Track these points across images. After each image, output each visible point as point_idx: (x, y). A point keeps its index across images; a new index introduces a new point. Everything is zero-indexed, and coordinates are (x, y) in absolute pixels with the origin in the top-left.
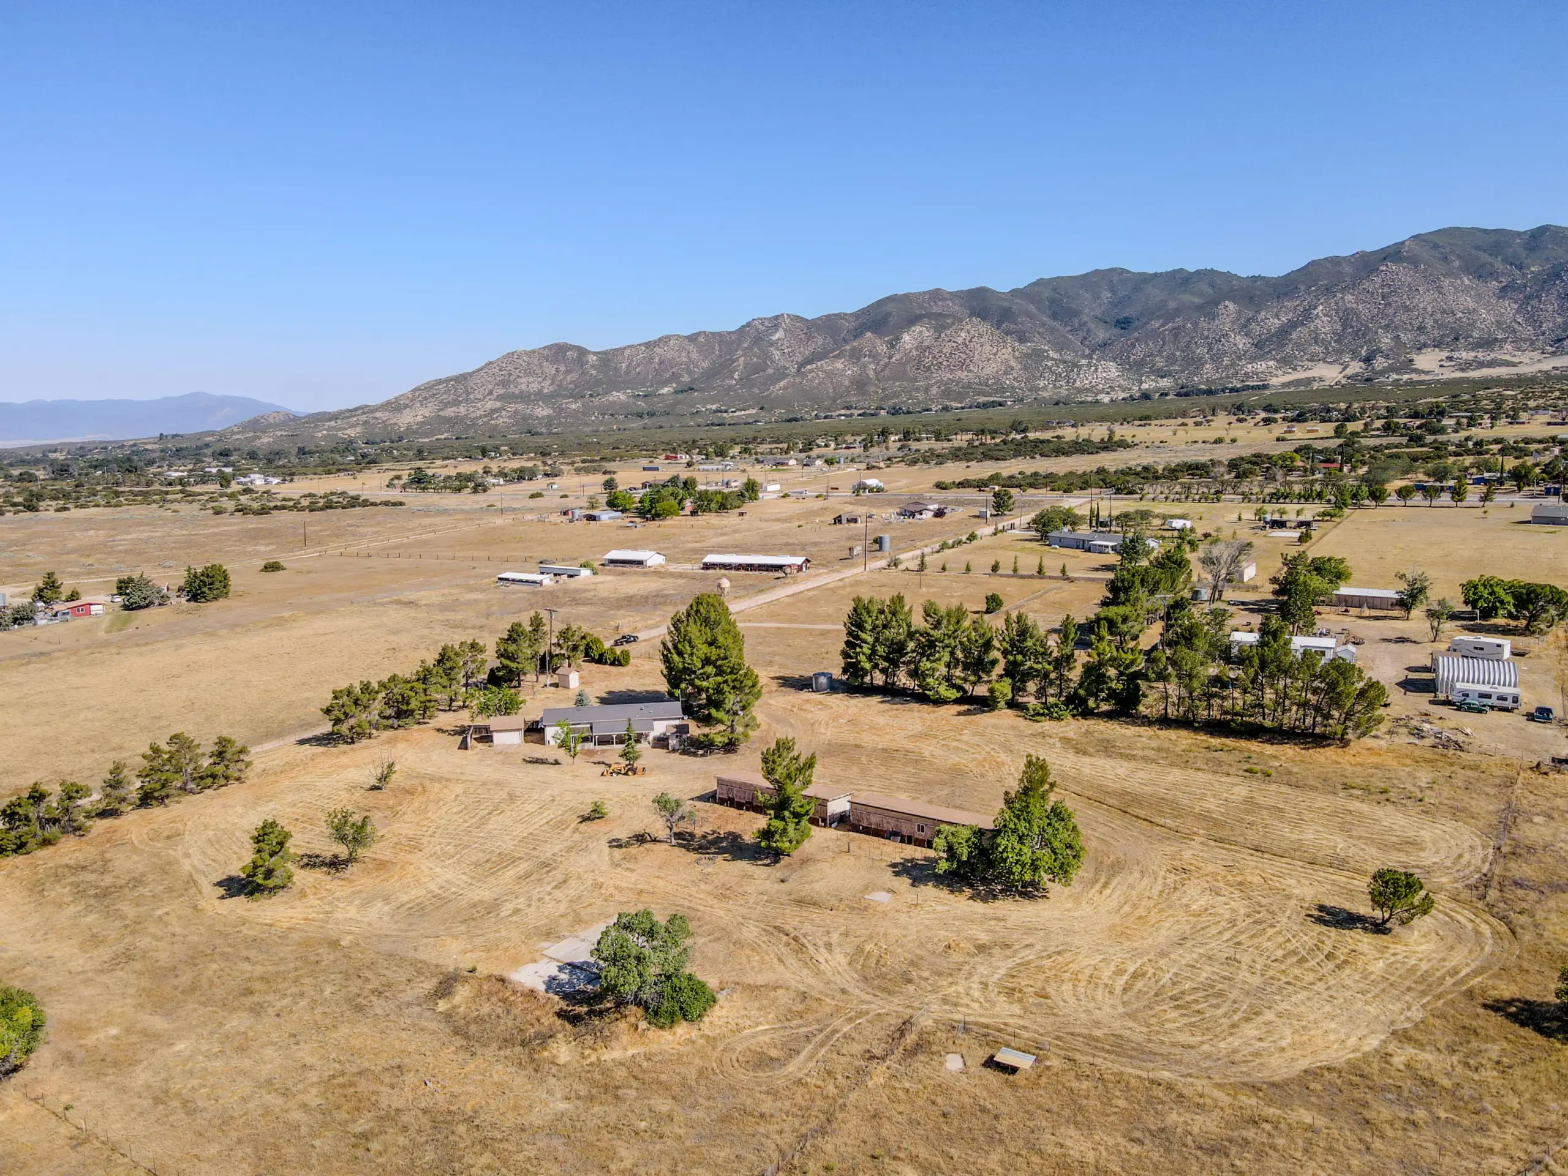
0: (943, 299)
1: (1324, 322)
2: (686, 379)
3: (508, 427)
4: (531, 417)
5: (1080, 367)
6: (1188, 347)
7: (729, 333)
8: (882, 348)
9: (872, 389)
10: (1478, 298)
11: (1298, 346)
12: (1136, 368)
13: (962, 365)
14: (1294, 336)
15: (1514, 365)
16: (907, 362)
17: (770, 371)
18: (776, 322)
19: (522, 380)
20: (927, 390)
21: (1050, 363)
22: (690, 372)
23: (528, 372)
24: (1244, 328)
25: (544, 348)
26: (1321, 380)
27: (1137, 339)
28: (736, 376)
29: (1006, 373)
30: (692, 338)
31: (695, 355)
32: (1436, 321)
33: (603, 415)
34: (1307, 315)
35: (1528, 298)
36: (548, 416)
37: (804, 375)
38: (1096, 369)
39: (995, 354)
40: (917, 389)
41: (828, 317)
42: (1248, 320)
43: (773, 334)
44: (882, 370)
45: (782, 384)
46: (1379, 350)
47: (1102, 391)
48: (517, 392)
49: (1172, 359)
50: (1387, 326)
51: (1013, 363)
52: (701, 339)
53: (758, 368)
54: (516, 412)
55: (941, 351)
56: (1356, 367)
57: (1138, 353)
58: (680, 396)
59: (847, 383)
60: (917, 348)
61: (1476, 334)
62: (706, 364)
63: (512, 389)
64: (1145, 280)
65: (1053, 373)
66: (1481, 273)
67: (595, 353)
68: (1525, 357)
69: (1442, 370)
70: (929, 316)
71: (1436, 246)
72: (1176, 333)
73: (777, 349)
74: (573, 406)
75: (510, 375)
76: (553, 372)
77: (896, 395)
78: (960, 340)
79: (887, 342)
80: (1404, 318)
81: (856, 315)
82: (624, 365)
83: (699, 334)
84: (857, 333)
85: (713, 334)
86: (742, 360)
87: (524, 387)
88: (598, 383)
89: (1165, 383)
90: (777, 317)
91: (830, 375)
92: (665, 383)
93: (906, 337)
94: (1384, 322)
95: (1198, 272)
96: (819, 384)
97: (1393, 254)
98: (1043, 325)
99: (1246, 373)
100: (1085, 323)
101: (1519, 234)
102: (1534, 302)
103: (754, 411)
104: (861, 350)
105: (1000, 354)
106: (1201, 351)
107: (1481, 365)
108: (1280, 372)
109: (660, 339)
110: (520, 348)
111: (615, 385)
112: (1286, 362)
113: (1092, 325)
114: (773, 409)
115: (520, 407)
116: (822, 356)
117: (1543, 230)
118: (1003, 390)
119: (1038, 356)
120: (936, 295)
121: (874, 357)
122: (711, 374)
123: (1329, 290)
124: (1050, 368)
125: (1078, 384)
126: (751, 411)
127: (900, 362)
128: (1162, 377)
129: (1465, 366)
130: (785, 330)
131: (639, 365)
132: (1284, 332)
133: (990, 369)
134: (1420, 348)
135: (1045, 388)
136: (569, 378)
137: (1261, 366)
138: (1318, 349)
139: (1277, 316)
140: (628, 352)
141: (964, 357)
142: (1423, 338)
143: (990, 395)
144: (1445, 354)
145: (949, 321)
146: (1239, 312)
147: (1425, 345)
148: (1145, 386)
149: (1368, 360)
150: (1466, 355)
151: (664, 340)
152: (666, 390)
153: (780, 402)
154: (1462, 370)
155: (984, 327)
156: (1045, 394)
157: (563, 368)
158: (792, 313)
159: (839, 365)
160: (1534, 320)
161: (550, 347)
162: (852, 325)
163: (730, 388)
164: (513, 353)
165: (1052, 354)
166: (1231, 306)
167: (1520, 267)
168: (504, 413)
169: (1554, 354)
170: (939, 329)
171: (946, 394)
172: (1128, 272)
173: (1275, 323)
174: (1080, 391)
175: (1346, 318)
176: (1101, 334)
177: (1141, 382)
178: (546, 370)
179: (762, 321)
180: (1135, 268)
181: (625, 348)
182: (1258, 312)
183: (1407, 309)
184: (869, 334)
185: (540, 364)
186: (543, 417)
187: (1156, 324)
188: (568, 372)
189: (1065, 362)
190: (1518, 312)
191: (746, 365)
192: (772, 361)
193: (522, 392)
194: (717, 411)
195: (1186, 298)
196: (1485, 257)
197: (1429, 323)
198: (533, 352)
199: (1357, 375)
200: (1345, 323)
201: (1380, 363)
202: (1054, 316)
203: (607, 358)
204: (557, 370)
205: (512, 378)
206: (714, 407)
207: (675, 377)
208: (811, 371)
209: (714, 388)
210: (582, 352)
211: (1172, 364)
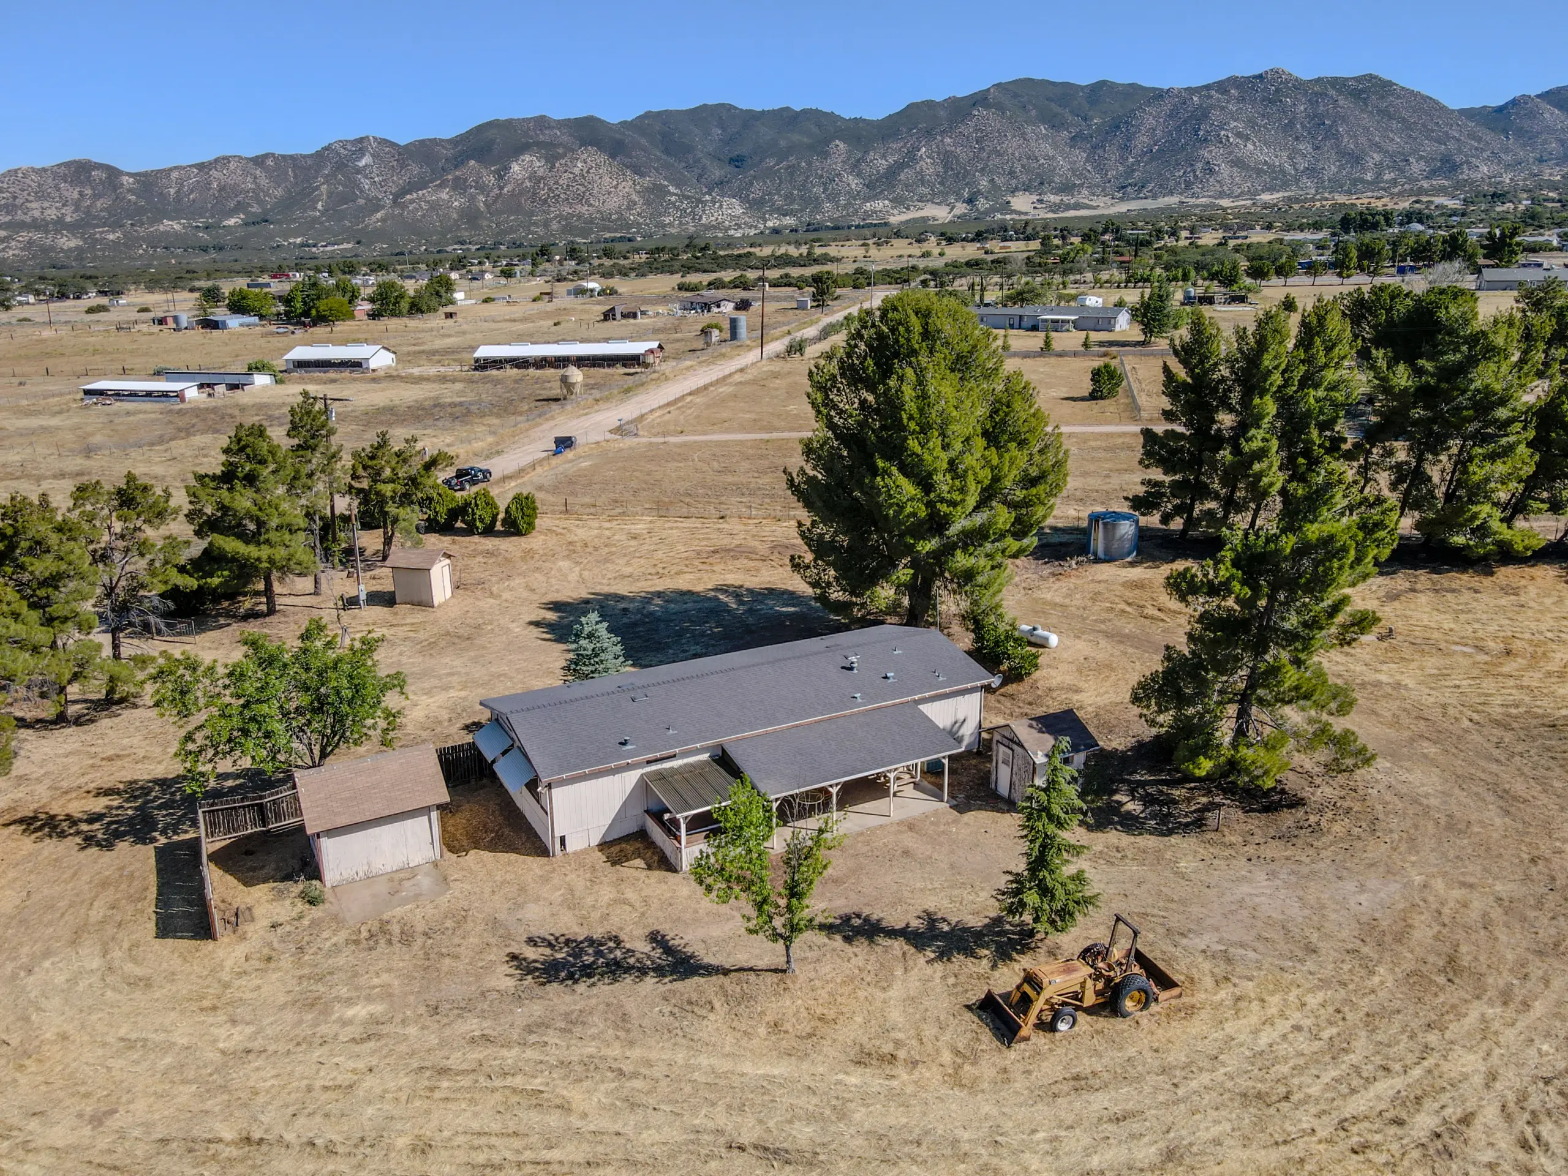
0: (550, 128)
1: (927, 164)
2: (255, 209)
3: (20, 261)
4: (52, 248)
5: (704, 203)
6: (804, 185)
7: (305, 157)
8: (490, 179)
9: (485, 223)
10: (1055, 146)
11: (907, 187)
12: (756, 206)
13: (581, 199)
14: (902, 177)
15: (1094, 208)
16: (521, 194)
17: (361, 201)
18: (360, 145)
19: (33, 205)
20: (546, 224)
21: (673, 199)
22: (261, 202)
23: (41, 196)
24: (855, 168)
25: (59, 166)
26: (934, 219)
27: (755, 177)
28: (319, 206)
29: (629, 208)
30: (259, 161)
31: (264, 182)
32: (1023, 166)
33: (155, 247)
34: (911, 157)
35: (1094, 147)
36: (77, 248)
37: (404, 206)
38: (721, 206)
39: (616, 187)
40: (535, 224)
41: (422, 142)
42: (858, 161)
43: (359, 159)
44: (494, 202)
45: (379, 215)
46: (979, 192)
47: (730, 228)
48: (28, 219)
49: (789, 198)
50: (983, 169)
51: (635, 197)
52: (270, 162)
53: (345, 199)
54: (30, 243)
55: (557, 183)
56: (961, 208)
57: (757, 190)
58: (252, 229)
59: (455, 216)
60: (530, 179)
61: (1057, 179)
62: (279, 192)
63: (20, 216)
64: (752, 118)
65: (678, 209)
66: (1055, 123)
67: (130, 175)
68: (1100, 201)
69: (1037, 212)
70: (538, 144)
71: (1015, 96)
72: (792, 170)
73: (366, 177)
74: (111, 237)
75: (15, 198)
76: (76, 195)
77: (512, 230)
78: (577, 171)
79: (495, 172)
80: (997, 162)
81: (455, 142)
82: (172, 191)
83: (266, 156)
84: (458, 161)
85: (284, 157)
86: (324, 188)
87: (37, 214)
88: (141, 211)
89: (789, 221)
90: (361, 140)
91: (434, 206)
92: (231, 213)
93: (515, 168)
94: (980, 166)
95: (804, 112)
96: (423, 216)
97: (980, 99)
98: (659, 159)
99: (866, 212)
100: (699, 160)
101: (1082, 88)
102: (1100, 151)
103: (350, 246)
104: (466, 180)
105: (620, 187)
106: (817, 190)
107: (1068, 207)
108: (895, 212)
109: (216, 160)
110: (25, 164)
111: (162, 214)
112: (899, 202)
113: (707, 162)
114: (372, 243)
115: (36, 236)
116: (422, 185)
117: (1102, 84)
118: (629, 227)
119: (659, 191)
120: (542, 122)
121: (482, 188)
122: (288, 204)
123: (929, 134)
124: (674, 204)
125: (704, 221)
126: (345, 246)
127: (512, 193)
128: (785, 215)
129: (1055, 208)
130: (373, 156)
131: (192, 191)
132: (892, 173)
133: (613, 203)
134: (1013, 191)
135: (671, 224)
136: (99, 204)
137: (879, 205)
138: (926, 190)
139: (884, 157)
140: (175, 175)
141: (582, 189)
142: (1014, 182)
143: (616, 231)
144: (1035, 198)
145: (561, 151)
146: (849, 152)
147: (1016, 189)
148: (770, 224)
149: (970, 201)
150: (1054, 198)
151: (222, 162)
152: (232, 222)
153: (379, 235)
154: (1053, 212)
155: (602, 158)
156: (673, 231)
157: (88, 192)
158: (378, 136)
159: (444, 195)
160: (1100, 168)
161: (67, 165)
162: (450, 153)
163: (315, 220)
164: (16, 171)
165: (672, 189)
166: (842, 145)
167: (1085, 119)
168: (13, 243)
169: (1122, 199)
170: (551, 160)
171: (568, 229)
172: (736, 108)
173: (882, 164)
174: (708, 227)
175: (947, 160)
176: (717, 173)
177: (765, 220)
178: (65, 193)
179: (344, 143)
180: (743, 105)
181: (171, 170)
182: (866, 152)
183: (999, 154)
184: (472, 163)
185: (56, 186)
186: (70, 250)
187: (771, 162)
188: (96, 197)
189: (687, 197)
190: (1087, 160)
191: (330, 194)
192: (361, 191)
193: (34, 220)
194: (303, 245)
195: (796, 137)
196: (1055, 108)
197: (1018, 168)
198: (44, 170)
199: (965, 215)
200: (947, 166)
201: (982, 204)
202: (667, 151)
203: (148, 181)
204: (81, 193)
205: (19, 202)
206: (299, 240)
207: (240, 208)
208: (412, 201)
209: (294, 221)
210: (113, 173)
211: (792, 203)
